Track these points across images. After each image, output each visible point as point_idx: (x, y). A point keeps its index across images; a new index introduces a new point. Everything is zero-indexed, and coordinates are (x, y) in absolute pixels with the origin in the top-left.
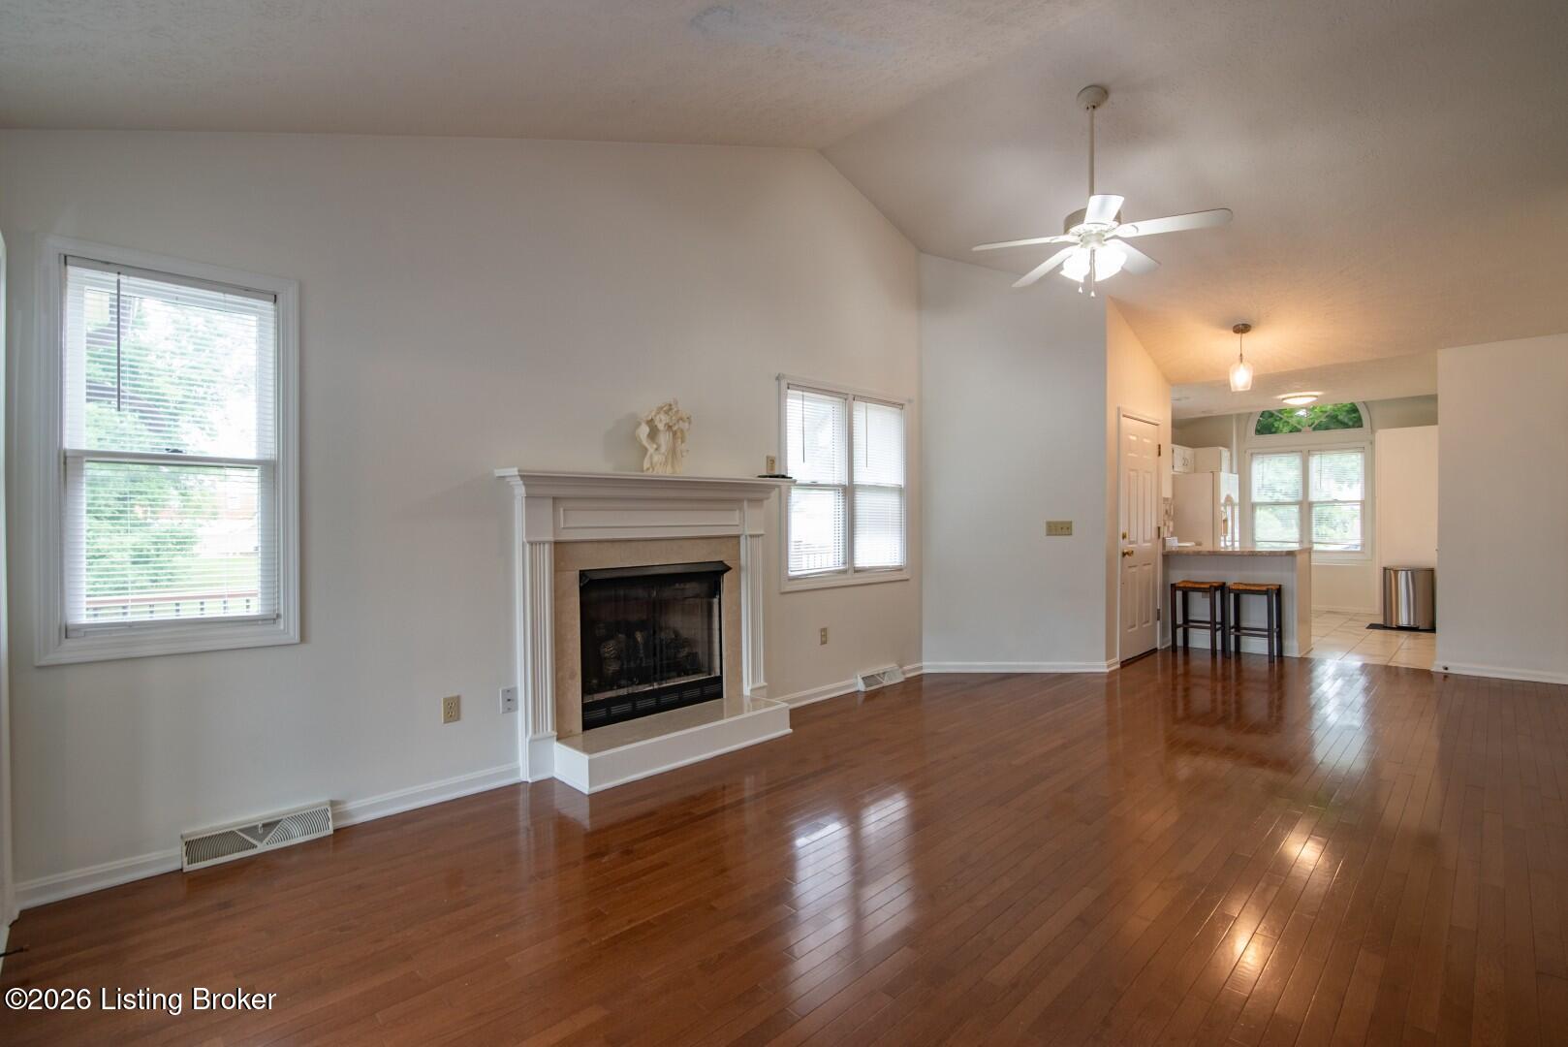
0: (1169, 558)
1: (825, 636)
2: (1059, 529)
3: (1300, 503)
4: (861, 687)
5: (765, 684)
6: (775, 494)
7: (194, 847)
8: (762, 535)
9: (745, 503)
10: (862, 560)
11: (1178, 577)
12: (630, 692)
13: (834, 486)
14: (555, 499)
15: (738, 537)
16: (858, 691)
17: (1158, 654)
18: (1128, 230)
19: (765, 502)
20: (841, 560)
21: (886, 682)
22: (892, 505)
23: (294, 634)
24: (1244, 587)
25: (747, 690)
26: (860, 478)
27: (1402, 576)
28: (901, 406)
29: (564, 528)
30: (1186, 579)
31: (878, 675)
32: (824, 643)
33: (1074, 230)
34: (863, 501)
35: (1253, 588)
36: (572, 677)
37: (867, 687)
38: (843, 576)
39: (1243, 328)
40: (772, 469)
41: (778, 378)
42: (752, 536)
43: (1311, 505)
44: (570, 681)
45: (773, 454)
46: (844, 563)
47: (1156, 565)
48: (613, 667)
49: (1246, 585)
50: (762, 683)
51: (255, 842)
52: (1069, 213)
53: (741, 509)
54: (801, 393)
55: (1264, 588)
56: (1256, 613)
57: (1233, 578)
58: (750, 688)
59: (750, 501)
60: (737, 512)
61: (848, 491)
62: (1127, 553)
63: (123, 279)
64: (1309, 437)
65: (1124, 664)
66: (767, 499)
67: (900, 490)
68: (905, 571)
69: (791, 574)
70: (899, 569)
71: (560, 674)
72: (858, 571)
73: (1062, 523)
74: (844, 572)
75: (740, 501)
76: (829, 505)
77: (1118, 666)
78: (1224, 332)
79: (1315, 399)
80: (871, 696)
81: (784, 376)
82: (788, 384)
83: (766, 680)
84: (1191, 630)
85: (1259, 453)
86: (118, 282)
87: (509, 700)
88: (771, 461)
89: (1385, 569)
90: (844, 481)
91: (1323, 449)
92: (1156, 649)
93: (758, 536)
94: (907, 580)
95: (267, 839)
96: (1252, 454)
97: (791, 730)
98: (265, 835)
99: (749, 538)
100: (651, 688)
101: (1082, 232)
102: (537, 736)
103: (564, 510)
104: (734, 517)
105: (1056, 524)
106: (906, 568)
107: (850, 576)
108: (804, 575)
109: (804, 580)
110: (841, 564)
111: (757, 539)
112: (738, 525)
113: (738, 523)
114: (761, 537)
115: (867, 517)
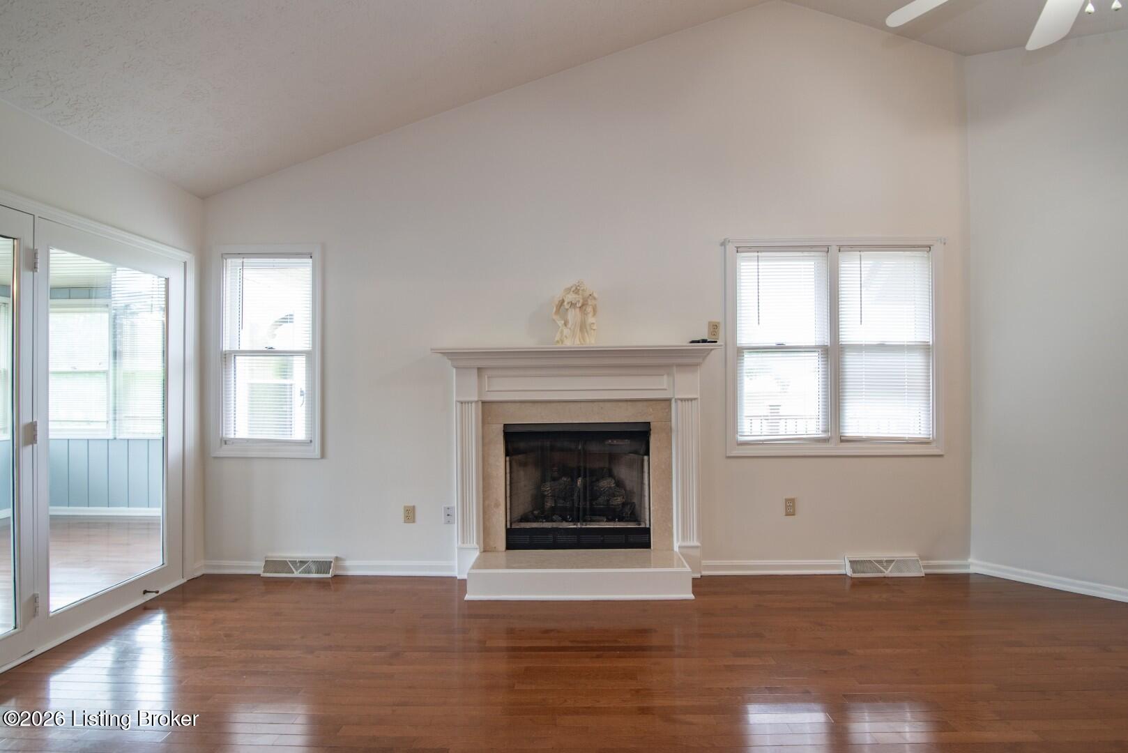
1: (794, 506)
4: (848, 571)
5: (699, 545)
6: (715, 360)
7: (270, 564)
9: (674, 368)
10: (854, 430)
12: (555, 526)
13: (811, 347)
14: (479, 369)
15: (669, 400)
16: (845, 575)
20: (821, 428)
21: (891, 571)
23: (317, 453)
25: (677, 546)
26: (851, 336)
28: (929, 247)
29: (488, 391)
31: (880, 562)
32: (790, 514)
36: (497, 505)
37: (854, 572)
38: (825, 445)
40: (713, 334)
41: (723, 244)
42: (682, 400)
44: (495, 510)
45: (717, 318)
46: (825, 431)
48: (549, 504)
51: (294, 570)
53: (669, 375)
54: (756, 254)
58: (680, 545)
59: (679, 365)
60: (665, 377)
63: (245, 260)
67: (926, 348)
68: (934, 444)
69: (741, 439)
70: (921, 442)
71: (487, 502)
72: (844, 440)
74: (825, 440)
75: (668, 366)
76: (804, 368)
80: (861, 584)
81: (731, 241)
82: (739, 248)
83: (699, 540)
86: (243, 263)
87: (448, 515)
88: (714, 327)
90: (824, 341)
93: (691, 400)
94: (940, 456)
95: (300, 570)
97: (692, 596)
98: (300, 567)
99: (679, 402)
100: (575, 526)
102: (465, 546)
103: (488, 377)
104: (664, 382)
106: (934, 440)
107: (832, 446)
108: (760, 441)
109: (761, 446)
110: (822, 431)
111: (690, 402)
112: (666, 390)
113: (665, 387)
114: (693, 401)
115: (865, 382)
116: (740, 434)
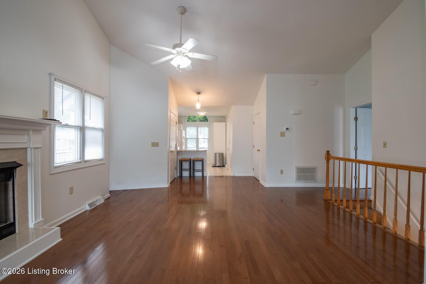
0: (178, 153)
1: (72, 190)
2: (155, 145)
3: (196, 139)
4: (88, 208)
5: (43, 219)
6: (48, 128)
8: (40, 148)
9: (31, 132)
10: (87, 157)
11: (180, 158)
13: (76, 126)
15: (26, 149)
16: (87, 210)
17: (176, 179)
18: (191, 55)
19: (43, 131)
20: (79, 158)
21: (98, 204)
22: (99, 135)
24: (196, 160)
25: (31, 225)
26: (87, 124)
27: (218, 155)
28: (103, 98)
30: (182, 158)
31: (94, 202)
32: (71, 193)
33: (177, 49)
34: (89, 134)
35: (199, 160)
37: (90, 208)
38: (80, 164)
39: (199, 93)
40: (46, 116)
41: (50, 74)
42: (34, 148)
43: (198, 139)
45: (47, 109)
46: (80, 159)
47: (175, 155)
49: (196, 159)
50: (41, 219)
52: (176, 43)
53: (28, 135)
54: (61, 84)
55: (201, 160)
56: (198, 166)
57: (192, 157)
58: (34, 223)
59: (33, 130)
60: (26, 136)
61: (82, 129)
62: (172, 152)
64: (198, 123)
65: (171, 183)
66: (44, 130)
67: (102, 130)
68: (104, 160)
69: (55, 165)
70: (101, 160)
72: (85, 162)
73: (156, 143)
74: (80, 162)
75: (28, 130)
76: (74, 135)
77: (170, 184)
78: (194, 93)
79: (205, 114)
80: (91, 211)
81: (53, 75)
82: (55, 79)
83: (42, 217)
84: (183, 172)
85: (188, 126)
88: (45, 113)
89: (215, 154)
90: (80, 124)
91: (202, 126)
92: (175, 178)
93: (38, 148)
94: (105, 164)
96: (187, 126)
97: (61, 239)
99: (33, 149)
101: (179, 51)
104: (25, 139)
105: (154, 143)
106: (104, 159)
107: (83, 164)
108: (62, 165)
109: (63, 167)
110: (79, 159)
111: (38, 149)
112: (26, 143)
113: (26, 142)
114: (39, 149)
115: (90, 140)
116: (56, 163)
